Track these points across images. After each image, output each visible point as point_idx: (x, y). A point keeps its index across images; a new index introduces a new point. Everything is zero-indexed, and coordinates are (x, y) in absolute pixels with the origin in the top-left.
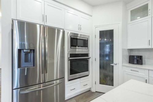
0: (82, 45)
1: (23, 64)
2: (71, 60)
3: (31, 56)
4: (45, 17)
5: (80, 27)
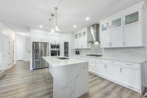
0: (57, 47)
1: (36, 53)
2: (51, 53)
4: (42, 40)
5: (55, 41)
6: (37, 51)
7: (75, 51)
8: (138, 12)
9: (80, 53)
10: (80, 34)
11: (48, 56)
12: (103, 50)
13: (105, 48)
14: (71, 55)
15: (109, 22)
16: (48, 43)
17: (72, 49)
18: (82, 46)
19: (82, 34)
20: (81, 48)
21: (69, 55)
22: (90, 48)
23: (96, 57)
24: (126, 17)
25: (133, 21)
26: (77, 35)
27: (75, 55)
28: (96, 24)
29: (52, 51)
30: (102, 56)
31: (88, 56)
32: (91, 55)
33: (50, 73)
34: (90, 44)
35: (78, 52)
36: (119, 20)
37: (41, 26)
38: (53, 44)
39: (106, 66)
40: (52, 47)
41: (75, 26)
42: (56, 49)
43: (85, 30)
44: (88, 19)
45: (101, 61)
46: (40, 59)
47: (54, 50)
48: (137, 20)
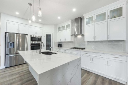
0: (38, 40)
1: (9, 47)
2: (31, 46)
3: (12, 44)
4: (18, 30)
5: (36, 33)
6: (11, 44)
7: (58, 44)
8: (122, 7)
9: (63, 46)
10: (63, 27)
11: (26, 50)
12: (86, 43)
13: (88, 42)
14: (53, 48)
15: (94, 16)
16: (27, 35)
17: (54, 42)
18: (65, 40)
19: (65, 27)
20: (64, 41)
21: (51, 49)
22: (73, 41)
23: (80, 50)
24: (111, 11)
25: (116, 16)
26: (60, 28)
27: (58, 48)
28: (80, 17)
29: (31, 44)
30: (85, 49)
31: (72, 49)
32: (74, 48)
33: (29, 71)
34: (73, 37)
35: (61, 45)
36: (104, 14)
37: (17, 13)
38: (33, 36)
39: (92, 59)
40: (33, 39)
41: (59, 18)
42: (36, 42)
43: (69, 23)
44: (74, 10)
45: (87, 54)
46: (16, 53)
47: (34, 42)
48: (121, 15)
